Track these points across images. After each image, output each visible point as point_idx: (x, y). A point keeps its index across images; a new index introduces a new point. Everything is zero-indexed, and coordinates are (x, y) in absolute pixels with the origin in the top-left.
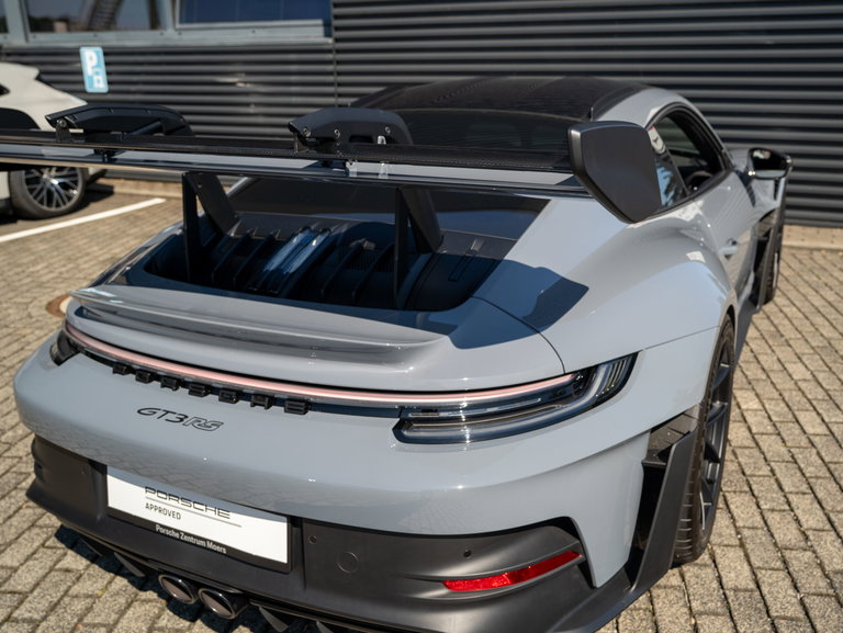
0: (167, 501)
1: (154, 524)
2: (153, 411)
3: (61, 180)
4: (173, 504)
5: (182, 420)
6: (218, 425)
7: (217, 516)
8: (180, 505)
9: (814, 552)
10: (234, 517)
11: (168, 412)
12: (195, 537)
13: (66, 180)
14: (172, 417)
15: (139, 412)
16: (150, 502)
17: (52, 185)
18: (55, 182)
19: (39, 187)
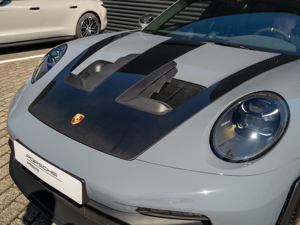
3: (92, 31)
13: (94, 31)
17: (89, 32)
18: (90, 31)
19: (85, 32)
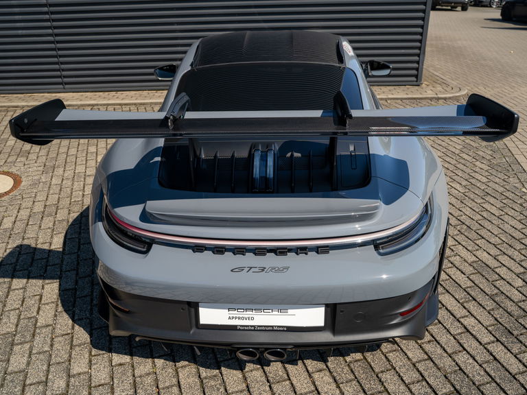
0: (245, 313)
1: (237, 326)
2: (241, 269)
4: (249, 314)
5: (263, 270)
6: (287, 268)
7: (279, 313)
8: (254, 313)
9: (459, 255)
10: (290, 311)
11: (251, 268)
12: (265, 326)
14: (257, 270)
15: (232, 271)
16: (231, 316)
